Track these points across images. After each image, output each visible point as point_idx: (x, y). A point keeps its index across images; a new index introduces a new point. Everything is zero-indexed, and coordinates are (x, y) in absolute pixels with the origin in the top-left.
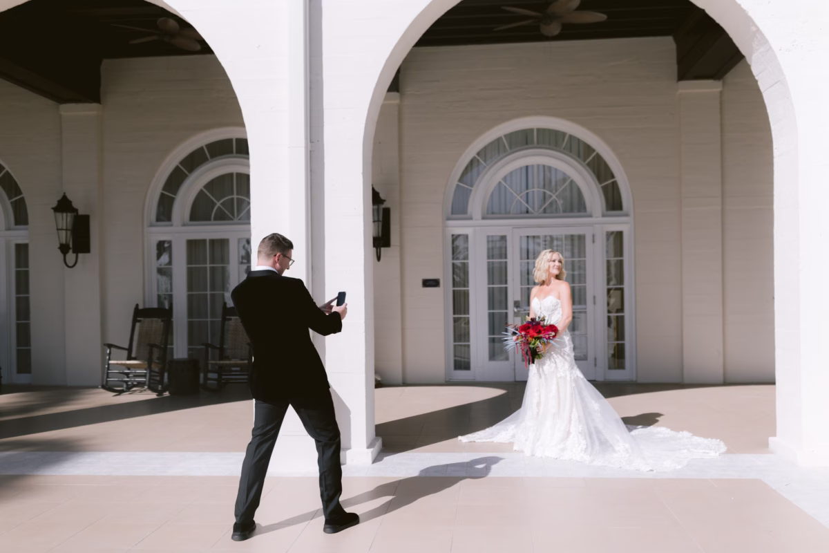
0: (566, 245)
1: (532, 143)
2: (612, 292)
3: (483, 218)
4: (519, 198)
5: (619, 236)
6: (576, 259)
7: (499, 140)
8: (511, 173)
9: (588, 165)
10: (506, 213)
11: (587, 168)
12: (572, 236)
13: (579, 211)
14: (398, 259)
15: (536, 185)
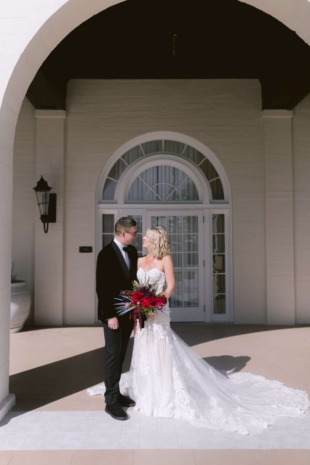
0: (184, 223)
1: (162, 150)
2: (216, 257)
3: (125, 203)
4: (151, 189)
5: (221, 218)
6: (191, 234)
7: (138, 147)
8: (146, 171)
9: (200, 167)
10: (142, 200)
11: (200, 169)
12: (189, 217)
13: (194, 199)
14: (61, 232)
15: (163, 181)
